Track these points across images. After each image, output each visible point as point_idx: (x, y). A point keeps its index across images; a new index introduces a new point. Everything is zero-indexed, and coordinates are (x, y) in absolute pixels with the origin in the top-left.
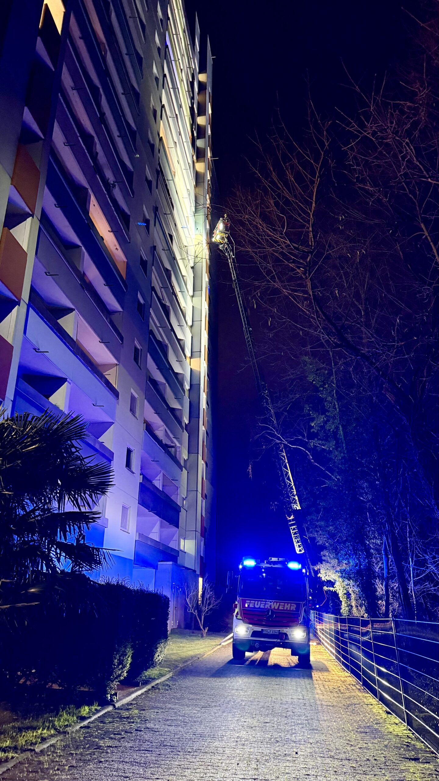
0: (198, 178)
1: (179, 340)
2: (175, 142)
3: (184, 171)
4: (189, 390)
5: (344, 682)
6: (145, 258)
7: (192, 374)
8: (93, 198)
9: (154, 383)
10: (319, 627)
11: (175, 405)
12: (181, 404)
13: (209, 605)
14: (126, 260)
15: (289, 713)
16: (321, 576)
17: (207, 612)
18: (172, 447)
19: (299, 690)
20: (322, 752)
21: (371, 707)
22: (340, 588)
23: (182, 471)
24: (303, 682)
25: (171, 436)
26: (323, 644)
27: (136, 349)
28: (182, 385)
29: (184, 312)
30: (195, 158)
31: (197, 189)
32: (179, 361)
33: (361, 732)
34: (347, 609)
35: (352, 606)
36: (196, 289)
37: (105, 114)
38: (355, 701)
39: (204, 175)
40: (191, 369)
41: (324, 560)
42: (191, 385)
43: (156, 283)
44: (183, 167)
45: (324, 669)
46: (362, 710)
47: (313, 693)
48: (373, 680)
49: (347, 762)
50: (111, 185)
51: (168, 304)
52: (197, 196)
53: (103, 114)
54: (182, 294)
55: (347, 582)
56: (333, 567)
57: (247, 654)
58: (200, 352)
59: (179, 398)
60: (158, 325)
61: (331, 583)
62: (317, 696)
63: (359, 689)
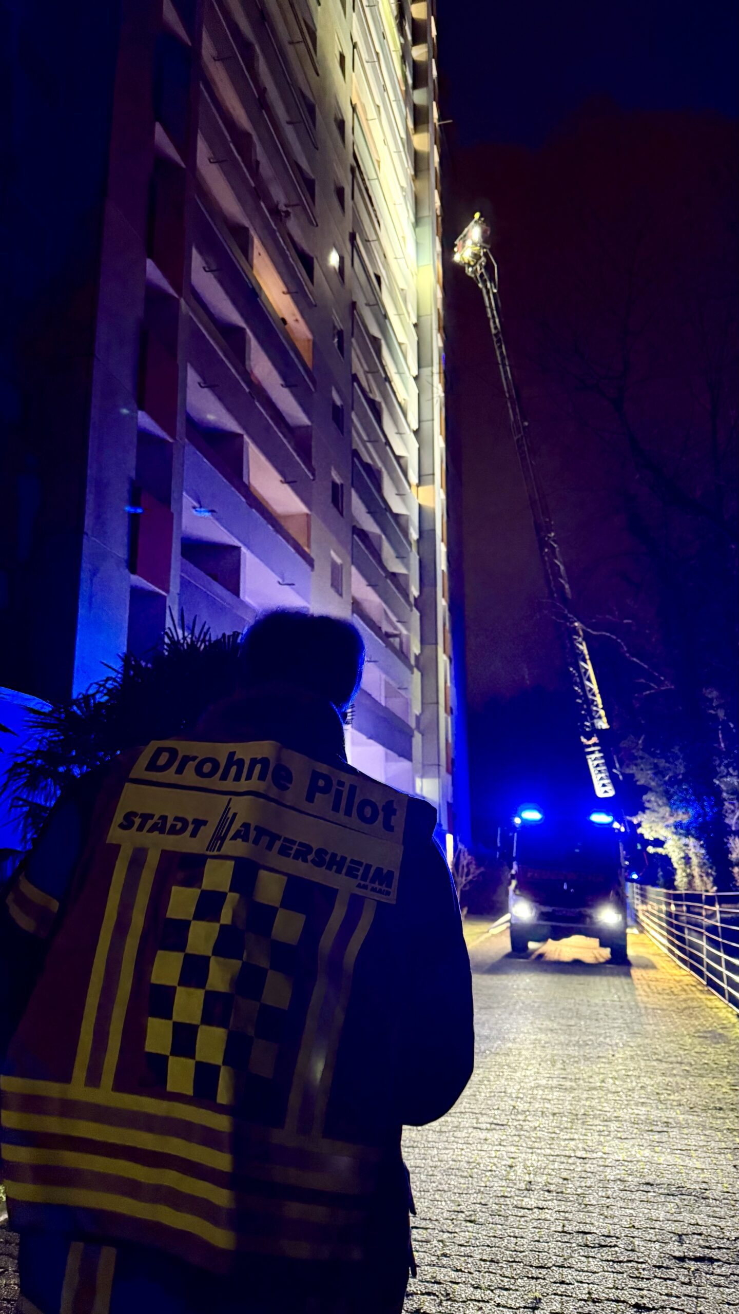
0: (418, 161)
1: (398, 458)
2: (378, 106)
3: (395, 156)
4: (418, 541)
5: (679, 982)
6: (340, 326)
7: (423, 514)
8: (257, 242)
9: (363, 535)
10: (640, 907)
11: (396, 567)
12: (407, 566)
13: (468, 875)
14: (310, 336)
15: (600, 1016)
16: (643, 832)
17: (465, 886)
18: (395, 636)
19: (613, 991)
20: (647, 1055)
21: (716, 1010)
22: (674, 849)
23: (412, 673)
24: (617, 982)
25: (394, 619)
26: (648, 932)
27: (334, 484)
28: (406, 534)
29: (404, 409)
30: (411, 125)
31: (418, 183)
32: (401, 494)
33: (699, 1037)
34: (685, 880)
35: (693, 876)
36: (423, 363)
37: (265, 89)
38: (695, 1004)
39: (429, 156)
40: (420, 506)
41: (648, 808)
42: (421, 532)
43: (358, 367)
44: (393, 148)
45: (648, 966)
46: (703, 1013)
47: (633, 995)
48: (719, 975)
49: (678, 1065)
50: (283, 214)
51: (378, 398)
52: (418, 196)
53: (263, 91)
54: (401, 377)
55: (684, 840)
56: (663, 818)
57: (532, 945)
58: (433, 474)
59: (402, 557)
60: (365, 438)
61: (659, 843)
62: (639, 998)
63: (701, 991)
